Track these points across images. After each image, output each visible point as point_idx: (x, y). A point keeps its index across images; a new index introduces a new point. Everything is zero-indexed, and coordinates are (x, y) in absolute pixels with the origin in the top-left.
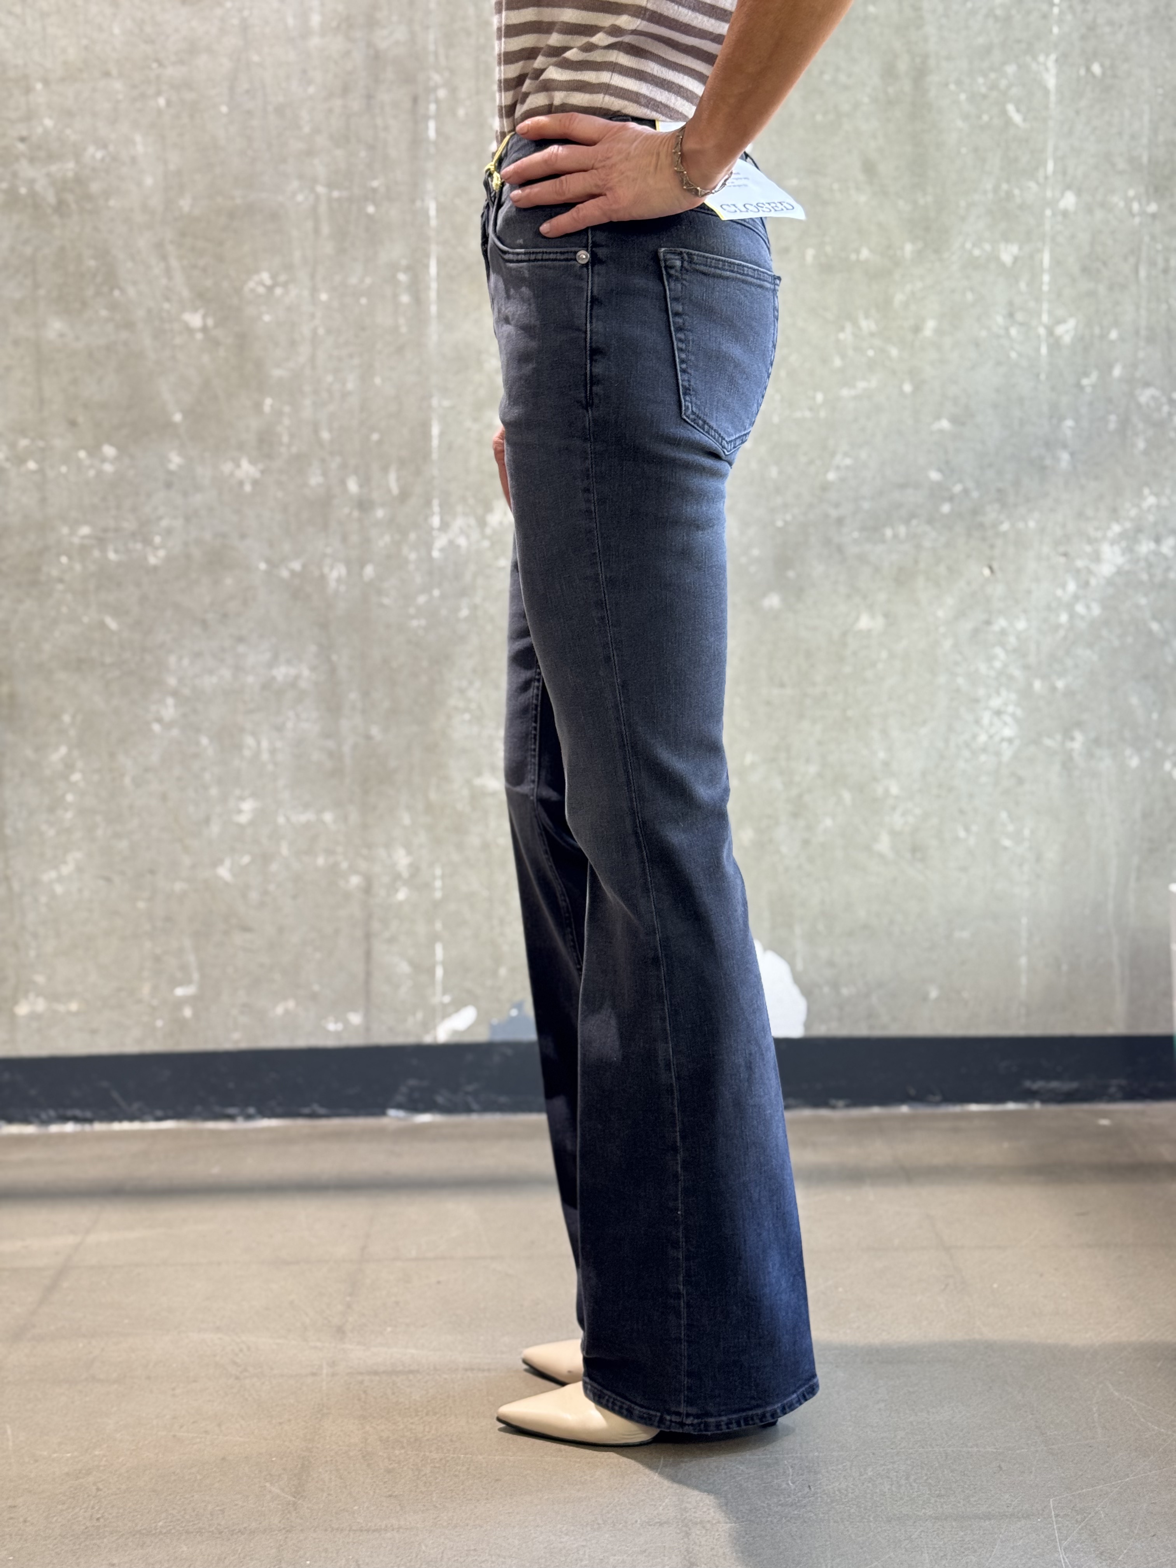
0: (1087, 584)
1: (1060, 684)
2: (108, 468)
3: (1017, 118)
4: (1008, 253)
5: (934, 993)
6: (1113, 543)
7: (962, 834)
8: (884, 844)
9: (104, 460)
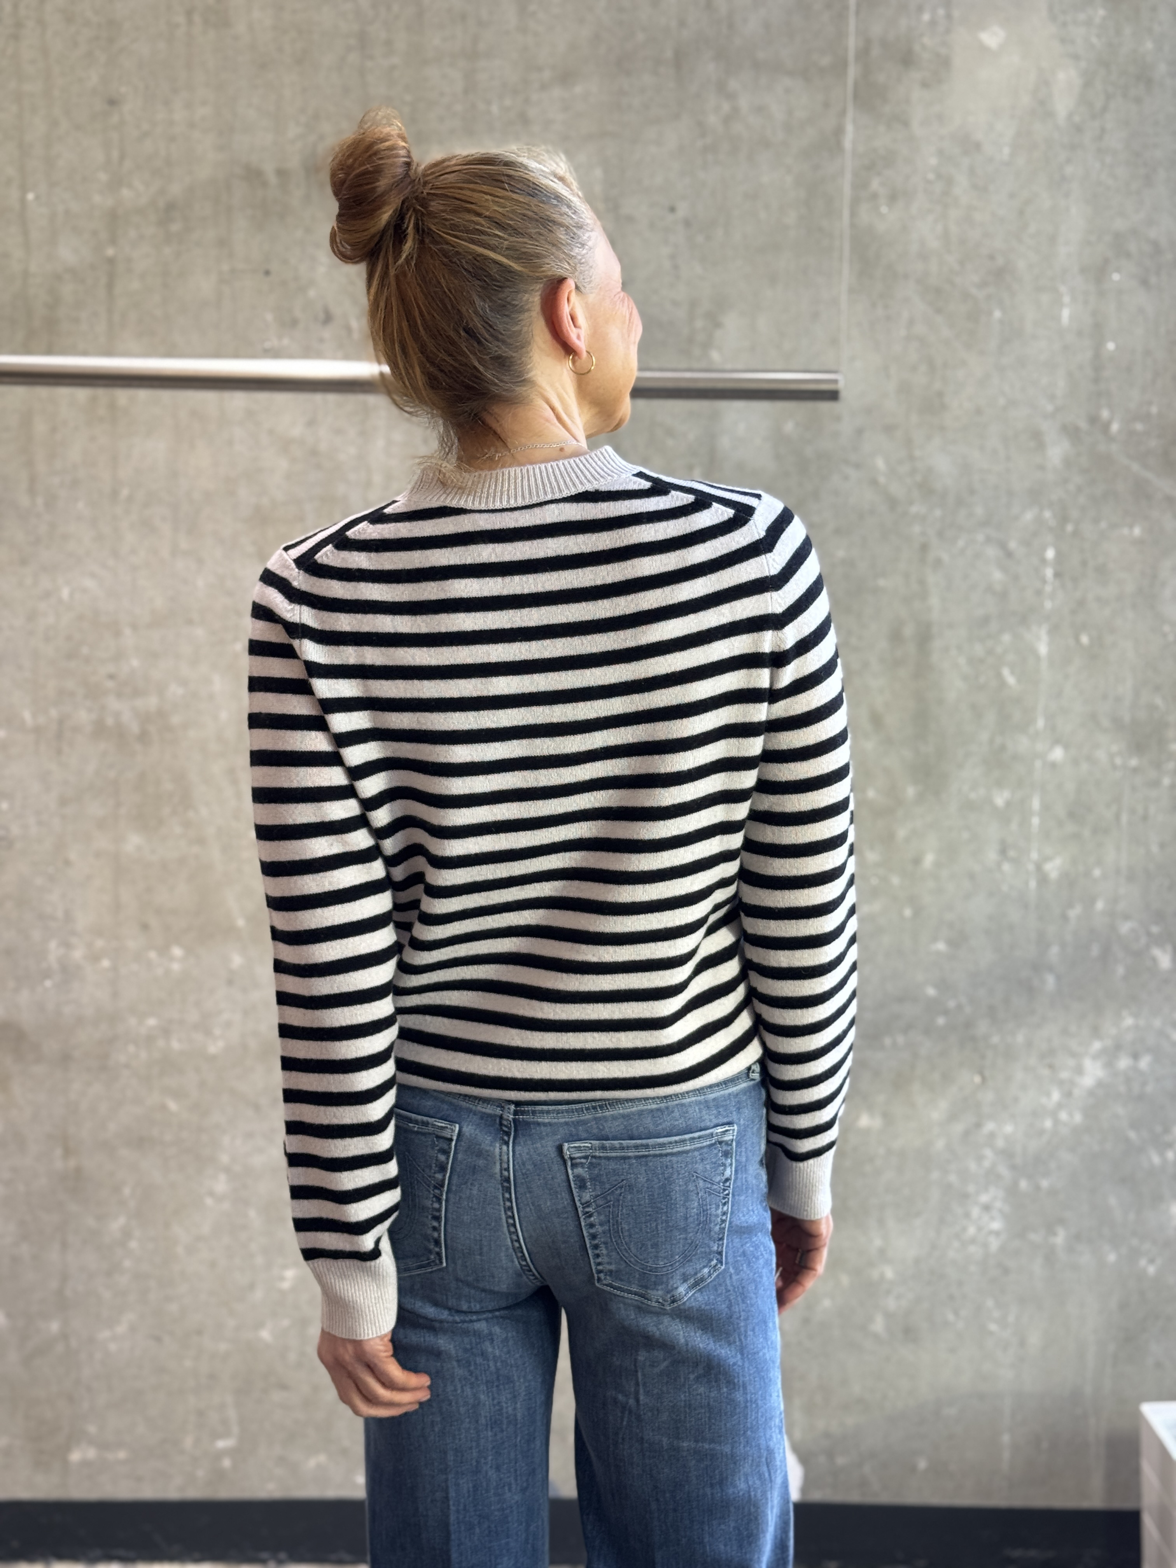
0: (1068, 1094)
1: (1045, 1183)
2: (176, 967)
3: (1011, 680)
4: (1000, 799)
5: (922, 1464)
6: (1095, 1057)
7: (951, 1317)
8: (878, 1325)
9: (172, 959)
